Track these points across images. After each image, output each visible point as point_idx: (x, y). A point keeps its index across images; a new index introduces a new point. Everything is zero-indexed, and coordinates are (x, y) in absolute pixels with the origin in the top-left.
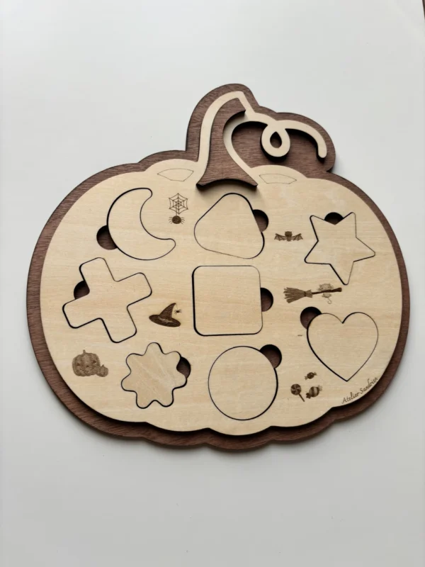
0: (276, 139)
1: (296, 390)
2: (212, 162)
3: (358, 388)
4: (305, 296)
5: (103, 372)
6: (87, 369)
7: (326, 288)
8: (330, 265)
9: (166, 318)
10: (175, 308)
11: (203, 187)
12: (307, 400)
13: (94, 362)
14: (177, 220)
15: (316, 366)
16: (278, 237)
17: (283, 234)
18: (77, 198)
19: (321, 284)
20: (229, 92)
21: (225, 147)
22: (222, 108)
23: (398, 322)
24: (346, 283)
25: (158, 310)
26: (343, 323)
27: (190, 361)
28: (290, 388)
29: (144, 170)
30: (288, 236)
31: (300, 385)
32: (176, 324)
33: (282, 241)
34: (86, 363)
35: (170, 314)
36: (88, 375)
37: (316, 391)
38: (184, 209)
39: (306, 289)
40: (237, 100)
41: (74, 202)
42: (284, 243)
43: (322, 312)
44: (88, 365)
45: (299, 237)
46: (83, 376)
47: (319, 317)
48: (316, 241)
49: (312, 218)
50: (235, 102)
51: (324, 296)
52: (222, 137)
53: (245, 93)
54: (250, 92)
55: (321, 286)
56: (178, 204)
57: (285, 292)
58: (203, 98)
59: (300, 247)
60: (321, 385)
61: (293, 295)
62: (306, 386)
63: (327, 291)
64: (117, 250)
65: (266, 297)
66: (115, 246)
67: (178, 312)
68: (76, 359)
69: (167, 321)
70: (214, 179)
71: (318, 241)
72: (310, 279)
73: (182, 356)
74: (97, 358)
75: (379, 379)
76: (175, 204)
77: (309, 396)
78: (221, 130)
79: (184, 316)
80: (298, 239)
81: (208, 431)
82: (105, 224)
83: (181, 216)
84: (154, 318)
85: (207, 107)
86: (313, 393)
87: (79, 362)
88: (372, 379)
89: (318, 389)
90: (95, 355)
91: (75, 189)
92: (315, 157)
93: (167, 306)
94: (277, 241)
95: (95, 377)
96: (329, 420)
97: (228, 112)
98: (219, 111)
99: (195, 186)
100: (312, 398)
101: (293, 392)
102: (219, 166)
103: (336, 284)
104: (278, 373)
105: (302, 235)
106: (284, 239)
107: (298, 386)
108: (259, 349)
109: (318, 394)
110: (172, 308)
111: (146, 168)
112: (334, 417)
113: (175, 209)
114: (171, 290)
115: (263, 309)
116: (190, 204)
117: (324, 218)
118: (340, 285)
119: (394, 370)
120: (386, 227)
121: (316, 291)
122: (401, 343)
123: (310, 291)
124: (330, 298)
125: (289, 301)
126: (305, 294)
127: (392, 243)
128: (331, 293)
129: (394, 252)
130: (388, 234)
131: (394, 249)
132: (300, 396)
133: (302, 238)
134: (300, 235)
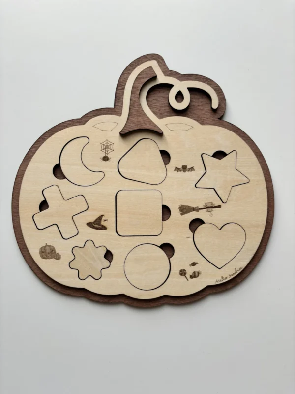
0: (179, 96)
1: (183, 273)
2: (130, 117)
3: (228, 273)
4: (194, 211)
5: (58, 257)
6: (48, 255)
7: (210, 205)
8: (214, 189)
9: (97, 224)
10: (103, 218)
11: (124, 135)
13: (52, 251)
14: (106, 159)
15: (198, 258)
16: (177, 169)
17: (180, 167)
18: (40, 145)
19: (207, 202)
20: (147, 60)
21: (140, 105)
22: (139, 75)
23: (262, 230)
24: (224, 202)
25: (92, 219)
26: (220, 229)
27: (112, 252)
29: (84, 124)
30: (184, 168)
31: (186, 269)
32: (104, 228)
33: (179, 172)
34: (48, 251)
35: (100, 221)
36: (49, 258)
37: (197, 274)
38: (111, 150)
39: (194, 206)
40: (151, 68)
41: (39, 147)
42: (181, 174)
43: (205, 222)
44: (49, 252)
45: (192, 169)
46: (46, 259)
47: (203, 225)
48: (205, 172)
49: (203, 155)
50: (149, 69)
51: (208, 211)
52: (139, 98)
53: (158, 61)
54: (163, 59)
55: (206, 204)
56: (107, 147)
57: (179, 208)
58: (127, 67)
59: (193, 176)
60: (201, 271)
61: (185, 210)
62: (190, 271)
63: (210, 207)
64: (66, 179)
65: (166, 211)
66: (65, 177)
67: (105, 220)
68: (41, 249)
69: (98, 226)
70: (132, 129)
71: (206, 172)
72: (198, 199)
73: (108, 249)
74: (54, 249)
75: (243, 268)
76: (105, 147)
77: (191, 277)
78: (138, 93)
79: (110, 223)
80: (191, 171)
81: (122, 296)
82: (58, 163)
83: (108, 156)
84: (90, 224)
85: (130, 74)
86: (195, 275)
87: (43, 250)
88: (238, 268)
89: (199, 273)
90: (52, 246)
91: (39, 138)
92: (210, 108)
93: (98, 216)
94: (176, 172)
95: (53, 260)
96: (205, 293)
97: (143, 78)
98: (137, 78)
99: (119, 134)
100: (194, 279)
101: (181, 274)
102: (135, 119)
103: (217, 202)
104: (171, 262)
105: (194, 168)
106: (181, 171)
107: (184, 270)
108: (159, 245)
109: (198, 276)
110: (102, 218)
111: (86, 122)
112: (209, 291)
113: (104, 151)
114: (102, 206)
115: (163, 219)
116: (114, 147)
117: (212, 155)
118: (220, 203)
119: (256, 262)
120: (261, 161)
121: (202, 207)
122: (263, 244)
123: (197, 207)
124: (212, 212)
125: (182, 214)
126: (194, 209)
127: (263, 172)
128: (213, 209)
129: (265, 179)
130: (261, 165)
131: (265, 177)
132: (186, 277)
133: (194, 170)
134: (193, 167)
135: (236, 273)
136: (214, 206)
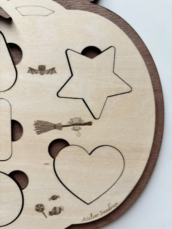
1: (40, 208)
3: (98, 210)
4: (55, 128)
8: (83, 99)
12: (50, 217)
15: (59, 190)
16: (31, 70)
17: (36, 68)
19: (72, 117)
23: (147, 155)
24: (97, 117)
26: (90, 154)
28: (35, 206)
30: (42, 69)
31: (43, 204)
33: (35, 75)
37: (58, 210)
39: (56, 123)
42: (37, 77)
43: (70, 144)
45: (52, 71)
47: (67, 148)
48: (71, 75)
49: (68, 52)
55: (71, 119)
57: (34, 125)
61: (42, 127)
62: (49, 206)
72: (61, 112)
75: (120, 204)
77: (51, 214)
80: (52, 73)
86: (55, 212)
88: (113, 203)
89: (60, 209)
94: (30, 74)
100: (54, 216)
101: (38, 210)
103: (88, 118)
104: (24, 194)
105: (56, 69)
106: (37, 73)
107: (41, 205)
108: (8, 173)
109: (60, 213)
115: (13, 139)
117: (80, 52)
118: (90, 119)
119: (137, 195)
120: (148, 63)
121: (67, 124)
122: (147, 174)
123: (60, 124)
124: (80, 131)
125: (38, 133)
126: (55, 127)
127: (151, 79)
128: (81, 127)
129: (154, 88)
130: (148, 69)
131: (153, 85)
132: (43, 213)
133: (56, 73)
134: (53, 69)
135: (109, 209)
136: (82, 123)
